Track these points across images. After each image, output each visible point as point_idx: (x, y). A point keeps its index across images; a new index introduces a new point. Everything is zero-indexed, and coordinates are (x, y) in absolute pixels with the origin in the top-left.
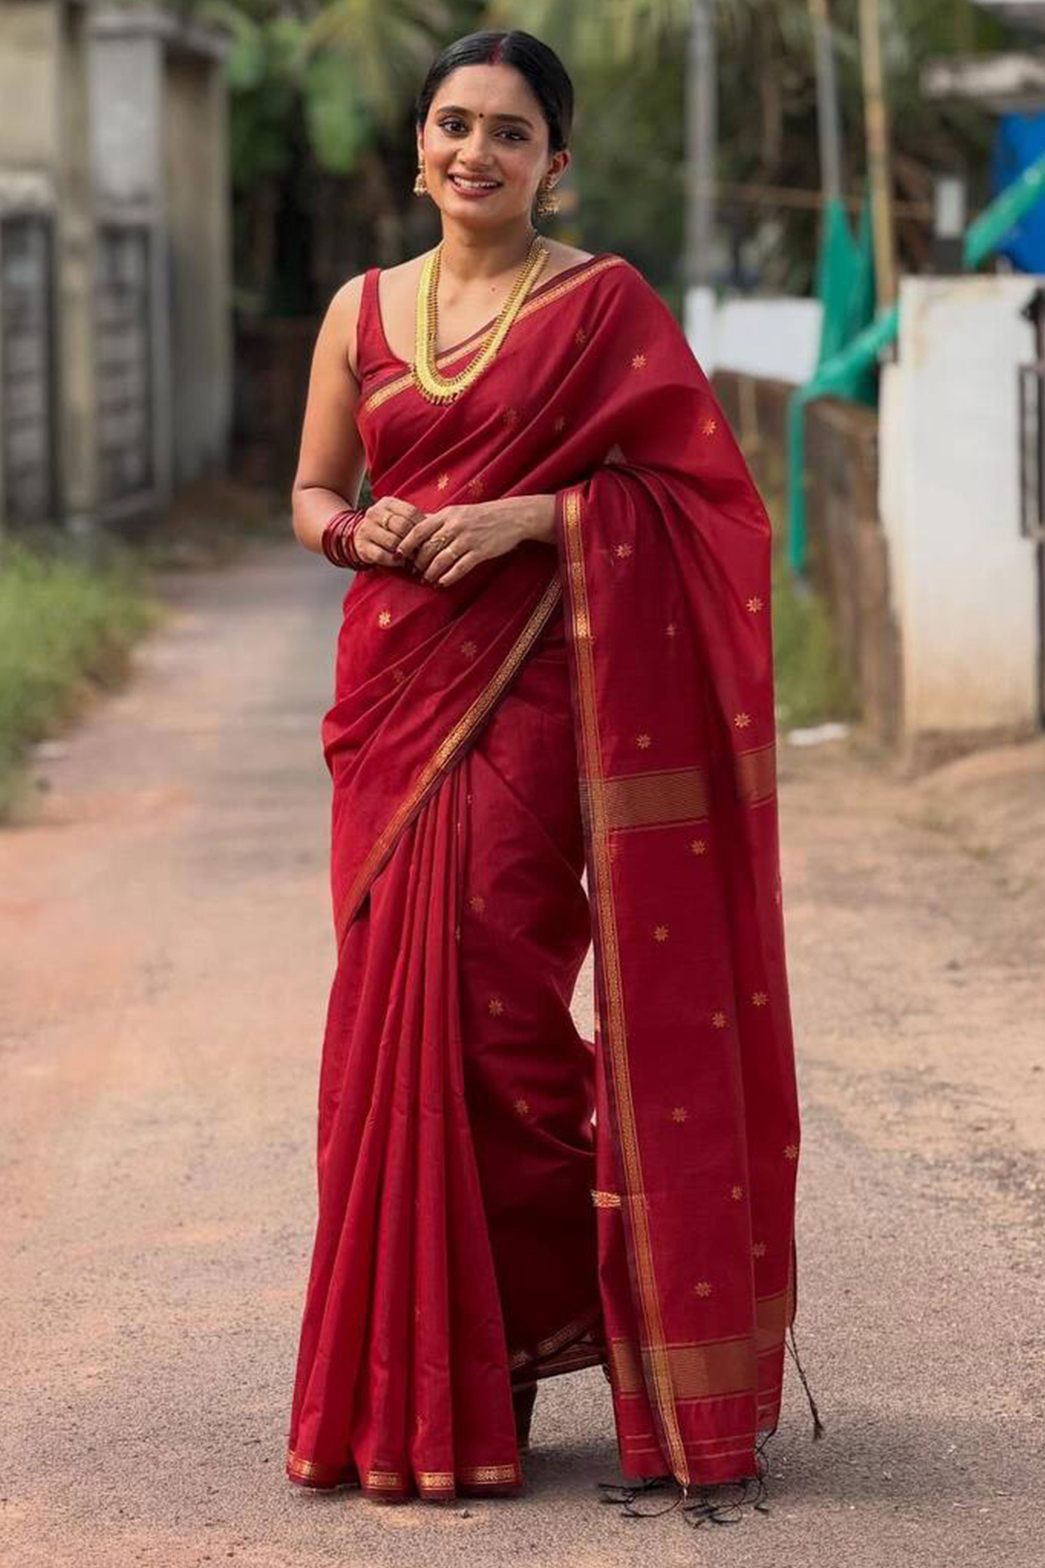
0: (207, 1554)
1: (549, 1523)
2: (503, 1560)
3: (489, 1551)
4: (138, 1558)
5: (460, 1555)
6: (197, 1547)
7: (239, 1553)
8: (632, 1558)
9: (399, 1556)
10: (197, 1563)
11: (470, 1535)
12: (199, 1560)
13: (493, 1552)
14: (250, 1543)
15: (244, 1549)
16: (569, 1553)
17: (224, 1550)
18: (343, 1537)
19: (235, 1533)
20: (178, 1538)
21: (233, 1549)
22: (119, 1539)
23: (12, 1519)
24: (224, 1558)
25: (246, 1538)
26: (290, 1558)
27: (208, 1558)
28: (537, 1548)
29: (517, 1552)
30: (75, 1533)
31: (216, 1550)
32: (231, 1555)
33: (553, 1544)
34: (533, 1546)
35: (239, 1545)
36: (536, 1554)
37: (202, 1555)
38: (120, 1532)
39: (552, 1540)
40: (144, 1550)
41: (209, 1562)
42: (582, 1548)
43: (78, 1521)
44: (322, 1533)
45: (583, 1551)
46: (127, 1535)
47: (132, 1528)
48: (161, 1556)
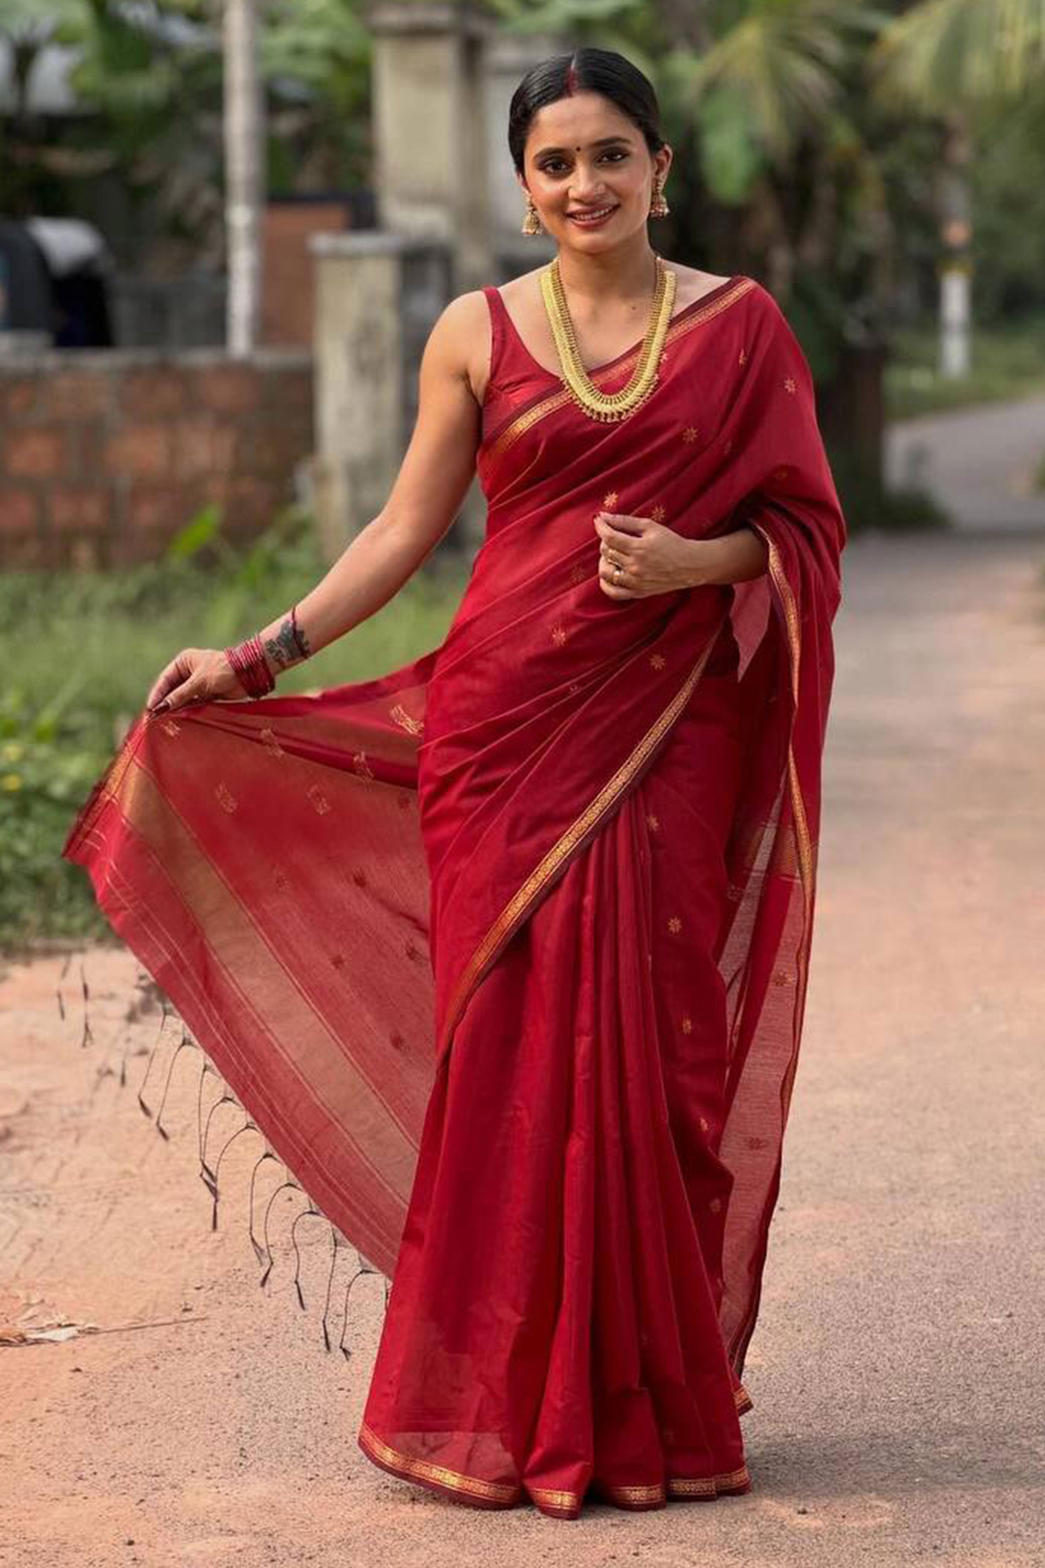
0: (612, 1554)
1: (952, 1525)
2: (906, 1561)
3: (892, 1552)
4: (544, 1556)
5: (864, 1556)
6: (602, 1547)
7: (644, 1552)
8: (1034, 1560)
9: (802, 1557)
10: (603, 1562)
11: (873, 1537)
12: (604, 1559)
13: (896, 1553)
14: (656, 1543)
15: (649, 1548)
16: (971, 1554)
17: (629, 1549)
18: (748, 1537)
19: (640, 1533)
20: (584, 1538)
21: (638, 1548)
22: (526, 1538)
23: (421, 1518)
24: (630, 1558)
25: (651, 1538)
26: (695, 1558)
27: (614, 1558)
28: (940, 1549)
29: (920, 1553)
30: (483, 1531)
31: (621, 1550)
32: (636, 1554)
33: (956, 1546)
34: (935, 1547)
35: (643, 1545)
36: (939, 1555)
37: (607, 1555)
38: (527, 1531)
39: (954, 1542)
40: (550, 1549)
41: (614, 1561)
42: (985, 1551)
43: (485, 1520)
44: (727, 1534)
45: (985, 1553)
46: (533, 1535)
47: (539, 1527)
48: (567, 1555)
